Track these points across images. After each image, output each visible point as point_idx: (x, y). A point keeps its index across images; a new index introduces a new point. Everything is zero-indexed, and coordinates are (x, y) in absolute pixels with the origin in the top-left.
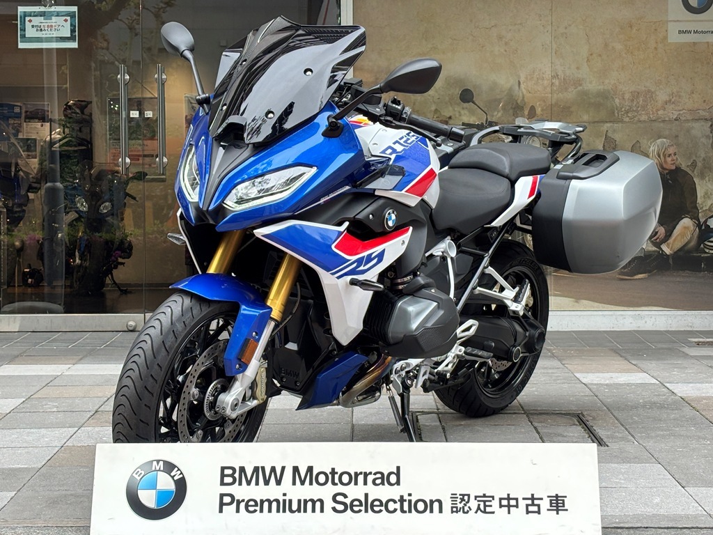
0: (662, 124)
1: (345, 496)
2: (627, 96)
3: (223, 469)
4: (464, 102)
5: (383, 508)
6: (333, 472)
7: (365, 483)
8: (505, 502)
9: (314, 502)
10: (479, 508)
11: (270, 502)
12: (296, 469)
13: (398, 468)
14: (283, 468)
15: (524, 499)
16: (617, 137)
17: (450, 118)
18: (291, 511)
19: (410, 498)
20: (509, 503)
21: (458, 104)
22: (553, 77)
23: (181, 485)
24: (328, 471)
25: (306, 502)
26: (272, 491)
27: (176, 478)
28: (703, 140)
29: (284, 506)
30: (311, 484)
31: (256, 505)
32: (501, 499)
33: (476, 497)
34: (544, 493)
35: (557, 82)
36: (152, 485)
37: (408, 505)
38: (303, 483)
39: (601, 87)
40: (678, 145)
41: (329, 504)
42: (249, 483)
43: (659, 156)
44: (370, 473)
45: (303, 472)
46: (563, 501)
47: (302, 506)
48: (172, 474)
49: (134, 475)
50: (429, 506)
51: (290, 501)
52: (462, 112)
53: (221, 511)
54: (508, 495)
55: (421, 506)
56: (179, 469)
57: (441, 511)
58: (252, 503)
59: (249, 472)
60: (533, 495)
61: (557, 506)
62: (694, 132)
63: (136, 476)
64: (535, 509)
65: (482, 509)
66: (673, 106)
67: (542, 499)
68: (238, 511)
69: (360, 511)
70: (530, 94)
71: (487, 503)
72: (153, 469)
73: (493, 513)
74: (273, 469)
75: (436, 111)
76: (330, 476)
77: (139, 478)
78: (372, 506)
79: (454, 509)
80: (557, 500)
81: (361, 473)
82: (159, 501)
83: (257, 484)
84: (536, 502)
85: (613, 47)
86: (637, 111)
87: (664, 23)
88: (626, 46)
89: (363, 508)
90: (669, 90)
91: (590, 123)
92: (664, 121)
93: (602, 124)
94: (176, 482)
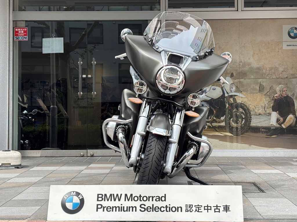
0: (281, 80)
1: (145, 205)
2: (268, 69)
3: (98, 195)
5: (159, 210)
6: (140, 196)
7: (153, 200)
8: (206, 208)
10: (196, 210)
12: (126, 195)
13: (165, 195)
14: (121, 195)
15: (213, 207)
16: (264, 84)
18: (124, 211)
19: (170, 206)
22: (240, 62)
23: (82, 201)
24: (138, 196)
26: (117, 203)
27: (80, 198)
29: (121, 209)
30: (132, 200)
33: (195, 206)
34: (221, 205)
35: (241, 64)
36: (71, 201)
37: (169, 209)
38: (128, 200)
39: (258, 66)
41: (138, 208)
42: (108, 200)
43: (280, 91)
44: (155, 197)
45: (129, 196)
46: (229, 207)
47: (128, 209)
49: (64, 197)
50: (177, 209)
51: (124, 207)
53: (97, 211)
54: (208, 205)
55: (174, 209)
56: (81, 195)
57: (181, 211)
59: (108, 196)
61: (226, 210)
62: (293, 82)
66: (285, 73)
67: (220, 207)
68: (104, 211)
73: (202, 212)
74: (117, 195)
76: (139, 198)
77: (66, 198)
78: (155, 209)
79: (187, 211)
80: (226, 207)
81: (151, 197)
82: (73, 207)
83: (111, 200)
84: (218, 208)
85: (262, 51)
86: (272, 75)
87: (281, 42)
88: (267, 51)
89: (151, 210)
90: (283, 67)
91: (254, 79)
92: (282, 78)
93: (258, 80)
94: (80, 200)
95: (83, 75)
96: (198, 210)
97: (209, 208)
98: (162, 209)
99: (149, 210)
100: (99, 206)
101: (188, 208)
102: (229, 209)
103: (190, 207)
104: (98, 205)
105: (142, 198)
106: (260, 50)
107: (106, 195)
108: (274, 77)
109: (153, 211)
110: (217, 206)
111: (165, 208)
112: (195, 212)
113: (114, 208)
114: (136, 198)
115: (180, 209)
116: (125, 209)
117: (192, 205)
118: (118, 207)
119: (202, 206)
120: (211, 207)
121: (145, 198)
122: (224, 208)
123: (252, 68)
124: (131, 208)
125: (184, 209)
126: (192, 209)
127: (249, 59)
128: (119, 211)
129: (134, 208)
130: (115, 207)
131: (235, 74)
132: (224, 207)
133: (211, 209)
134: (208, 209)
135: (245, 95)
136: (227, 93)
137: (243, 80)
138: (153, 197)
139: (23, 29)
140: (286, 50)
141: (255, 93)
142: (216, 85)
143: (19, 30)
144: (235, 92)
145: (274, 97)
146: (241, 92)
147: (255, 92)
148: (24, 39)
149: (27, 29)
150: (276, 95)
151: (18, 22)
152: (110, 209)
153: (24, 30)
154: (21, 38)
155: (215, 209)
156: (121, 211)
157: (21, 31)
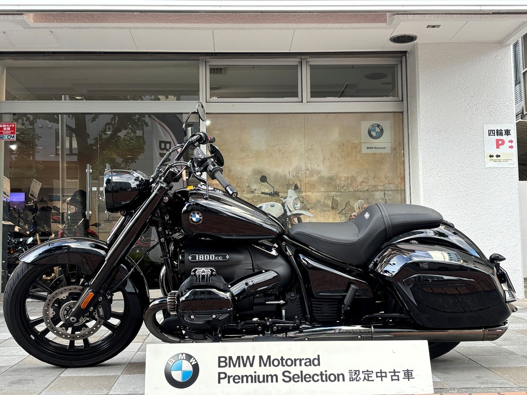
0: (360, 193)
1: (290, 373)
2: (343, 179)
3: (219, 358)
4: (262, 182)
5: (311, 379)
6: (282, 359)
7: (301, 365)
8: (379, 375)
9: (272, 376)
10: (365, 378)
11: (247, 377)
12: (261, 357)
13: (319, 356)
14: (254, 357)
15: (389, 372)
16: (338, 199)
17: (256, 190)
18: (260, 382)
19: (326, 373)
20: (381, 375)
21: (260, 183)
22: (306, 170)
23: (196, 368)
24: (279, 358)
25: (267, 376)
26: (248, 371)
27: (193, 364)
28: (380, 200)
29: (255, 379)
30: (270, 366)
31: (239, 379)
32: (377, 373)
33: (363, 372)
34: (400, 369)
35: (308, 173)
36: (180, 368)
37: (325, 377)
38: (265, 365)
39: (330, 175)
40: (368, 203)
41: (281, 377)
42: (234, 366)
43: (359, 209)
44: (303, 359)
45: (265, 359)
46: (411, 373)
47: (266, 379)
48: (191, 361)
49: (169, 362)
50: (337, 377)
51: (259, 376)
52: (261, 187)
53: (219, 382)
54: (381, 370)
55: (332, 378)
56: (194, 359)
57: (344, 380)
58: (237, 377)
59: (234, 359)
60: (394, 370)
61: (408, 376)
62: (376, 197)
63: (170, 363)
64: (396, 378)
65: (367, 379)
66: (365, 184)
67: (399, 372)
68: (229, 382)
69: (298, 381)
70: (294, 178)
71: (369, 375)
72: (180, 358)
73: (373, 381)
74: (248, 357)
75: (248, 186)
76: (280, 361)
77: (171, 364)
78: (305, 378)
79: (351, 379)
80: (408, 373)
81: (298, 359)
82: (183, 378)
83: (239, 366)
84: (396, 374)
85: (335, 155)
86: (348, 186)
87: (360, 143)
88: (341, 155)
89: (300, 379)
90: (363, 176)
91: (324, 192)
92: (361, 191)
93: (330, 193)
94: (193, 366)
95: (93, 188)
96: (368, 378)
97: (384, 375)
98: (316, 378)
99: (296, 380)
100: (222, 376)
101: (353, 375)
102: (412, 376)
103: (355, 373)
104: (219, 374)
105: (284, 361)
106: (332, 154)
107: (230, 358)
108: (351, 190)
109: (302, 381)
110: (394, 372)
111: (320, 376)
112: (364, 380)
113: (245, 378)
114: (276, 363)
115: (341, 377)
116: (261, 379)
117: (359, 371)
118: (250, 376)
119: (372, 372)
120: (386, 373)
121: (289, 362)
122: (405, 375)
123: (321, 178)
124: (270, 378)
125: (347, 377)
126: (359, 376)
127: (318, 165)
128: (252, 382)
129: (274, 377)
130: (246, 376)
131: (299, 186)
132: (405, 373)
133: (386, 377)
134: (382, 377)
135: (313, 214)
136: (290, 211)
137: (311, 193)
138: (301, 360)
139: (10, 124)
140: (366, 154)
141: (326, 211)
142: (275, 200)
143: (4, 126)
144: (300, 210)
145: (351, 216)
146: (309, 209)
147: (326, 209)
148: (12, 138)
149: (15, 124)
150: (354, 214)
151: (4, 116)
152: (238, 379)
153: (11, 126)
154: (6, 137)
155: (392, 376)
156: (255, 382)
157: (7, 128)
